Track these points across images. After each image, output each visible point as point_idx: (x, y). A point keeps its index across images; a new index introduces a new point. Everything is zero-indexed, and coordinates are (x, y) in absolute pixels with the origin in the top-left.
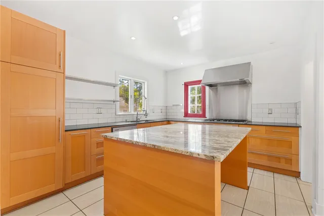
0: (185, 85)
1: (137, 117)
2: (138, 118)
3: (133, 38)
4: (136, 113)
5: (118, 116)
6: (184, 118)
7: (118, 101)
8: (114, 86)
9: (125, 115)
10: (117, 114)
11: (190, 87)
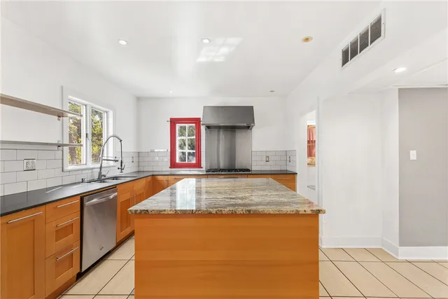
0: (171, 122)
1: (100, 173)
2: (103, 174)
3: (123, 43)
4: (99, 166)
5: (68, 174)
6: (170, 169)
7: (66, 145)
8: (60, 114)
9: (78, 170)
10: (65, 168)
11: (178, 126)
